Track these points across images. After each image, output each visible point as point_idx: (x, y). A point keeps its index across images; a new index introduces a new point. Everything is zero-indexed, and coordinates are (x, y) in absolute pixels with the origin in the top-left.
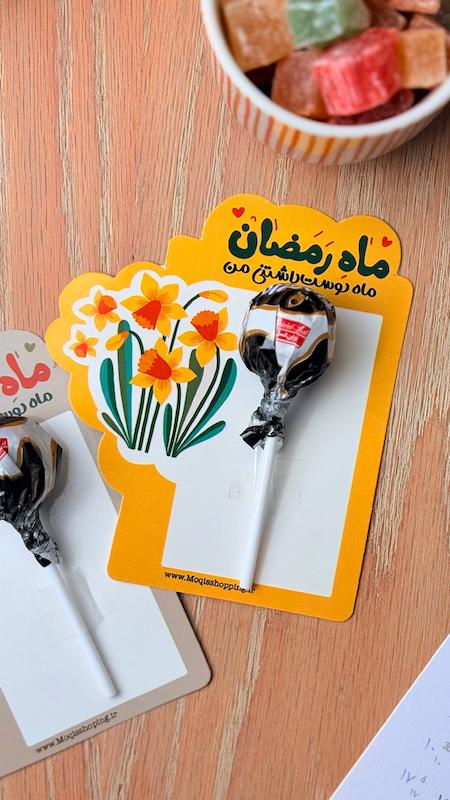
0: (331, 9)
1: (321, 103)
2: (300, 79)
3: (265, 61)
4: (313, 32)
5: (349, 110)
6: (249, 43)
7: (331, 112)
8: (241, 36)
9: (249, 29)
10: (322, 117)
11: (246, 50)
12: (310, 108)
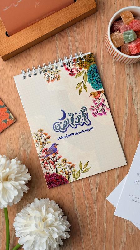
0: (132, 36)
1: (130, 52)
2: (126, 48)
3: (119, 46)
4: (129, 40)
5: (136, 53)
6: (117, 43)
7: (132, 54)
8: (115, 42)
9: (116, 41)
10: (130, 55)
11: (116, 44)
12: (128, 53)
